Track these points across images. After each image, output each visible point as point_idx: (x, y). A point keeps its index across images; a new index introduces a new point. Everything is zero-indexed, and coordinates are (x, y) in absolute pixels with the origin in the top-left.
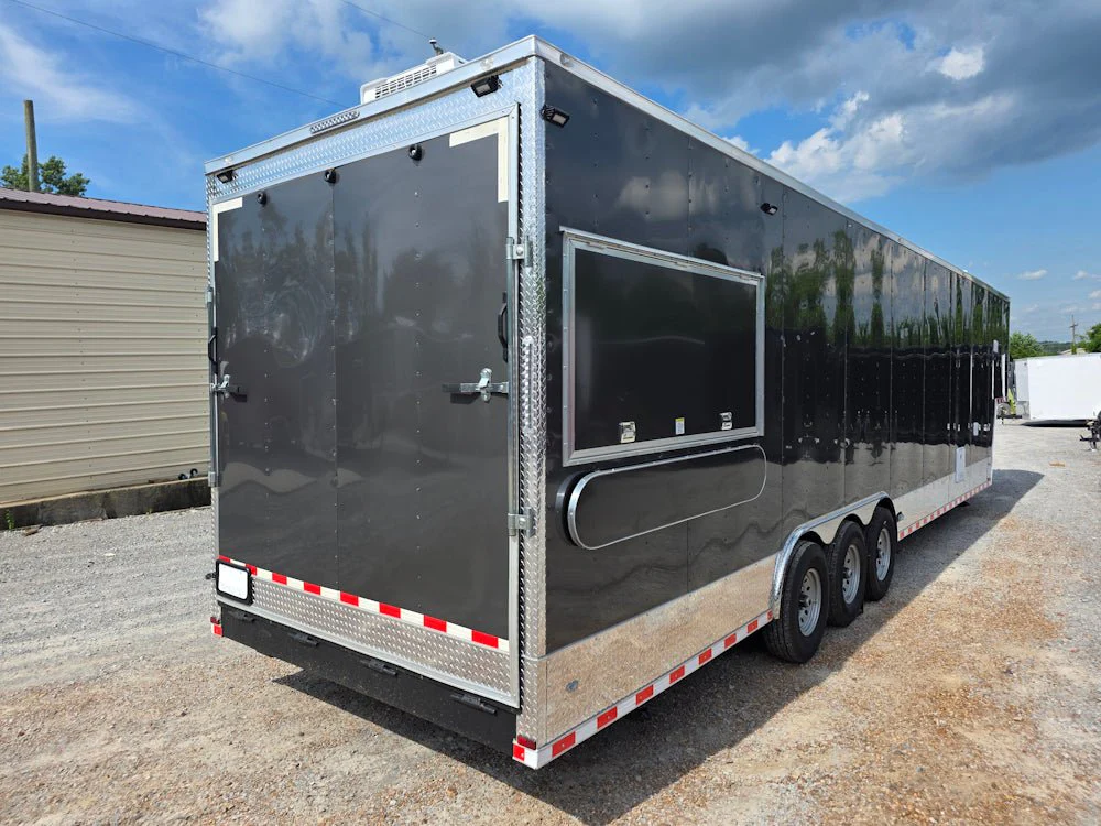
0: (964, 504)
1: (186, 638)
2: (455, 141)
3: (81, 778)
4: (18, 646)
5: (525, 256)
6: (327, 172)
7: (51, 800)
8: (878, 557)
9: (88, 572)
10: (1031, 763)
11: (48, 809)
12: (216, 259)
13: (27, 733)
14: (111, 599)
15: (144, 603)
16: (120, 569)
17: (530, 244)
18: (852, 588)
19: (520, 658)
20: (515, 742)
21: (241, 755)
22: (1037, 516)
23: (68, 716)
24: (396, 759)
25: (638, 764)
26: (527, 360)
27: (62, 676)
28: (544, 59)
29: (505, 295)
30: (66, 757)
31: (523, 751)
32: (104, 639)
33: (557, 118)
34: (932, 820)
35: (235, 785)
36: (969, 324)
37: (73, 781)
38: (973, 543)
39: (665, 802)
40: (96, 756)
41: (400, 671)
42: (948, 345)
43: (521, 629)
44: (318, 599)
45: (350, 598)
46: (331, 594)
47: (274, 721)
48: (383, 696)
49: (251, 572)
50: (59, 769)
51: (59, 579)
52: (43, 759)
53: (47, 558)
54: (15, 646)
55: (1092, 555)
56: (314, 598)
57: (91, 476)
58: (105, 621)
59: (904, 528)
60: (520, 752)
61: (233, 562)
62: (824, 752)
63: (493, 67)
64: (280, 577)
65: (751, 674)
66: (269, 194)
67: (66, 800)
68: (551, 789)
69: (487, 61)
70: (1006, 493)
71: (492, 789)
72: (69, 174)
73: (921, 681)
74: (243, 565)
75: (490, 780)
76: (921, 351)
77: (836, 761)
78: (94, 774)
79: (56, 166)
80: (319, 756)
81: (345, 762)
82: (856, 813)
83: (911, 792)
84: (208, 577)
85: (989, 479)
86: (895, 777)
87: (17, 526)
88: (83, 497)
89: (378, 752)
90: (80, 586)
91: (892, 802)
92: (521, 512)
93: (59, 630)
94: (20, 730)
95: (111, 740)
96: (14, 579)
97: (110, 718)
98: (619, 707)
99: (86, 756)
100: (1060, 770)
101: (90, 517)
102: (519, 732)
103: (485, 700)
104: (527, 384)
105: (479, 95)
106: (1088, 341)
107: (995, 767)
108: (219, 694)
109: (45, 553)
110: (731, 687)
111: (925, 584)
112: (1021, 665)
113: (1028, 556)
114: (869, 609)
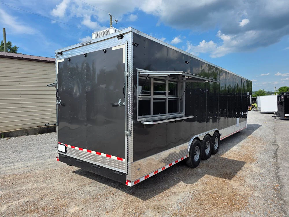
0: (239, 132)
1: (49, 163)
2: (113, 49)
3: (28, 192)
4: (9, 165)
5: (129, 75)
6: (84, 54)
7: (22, 196)
8: (215, 144)
9: (23, 148)
10: (242, 187)
11: (21, 198)
12: (58, 73)
13: (14, 183)
14: (30, 154)
15: (38, 155)
16: (31, 148)
17: (130, 72)
18: (208, 151)
19: (127, 163)
20: (126, 181)
21: (64, 187)
22: (257, 135)
23: (23, 180)
24: (100, 188)
25: (155, 188)
26: (129, 98)
27: (20, 171)
28: (133, 32)
29: (124, 83)
30: (24, 188)
31: (128, 183)
32: (29, 163)
33: (136, 45)
34: (218, 198)
35: (63, 193)
37: (26, 193)
38: (241, 141)
39: (160, 196)
40: (31, 188)
41: (101, 167)
43: (127, 156)
44: (82, 151)
45: (89, 151)
46: (85, 150)
47: (72, 180)
48: (97, 173)
49: (66, 146)
50: (23, 190)
51: (17, 150)
52: (18, 188)
53: (13, 145)
54: (8, 165)
55: (268, 144)
56: (81, 151)
57: (23, 125)
58: (29, 159)
59: (222, 138)
60: (127, 183)
61: (62, 144)
62: (197, 186)
63: (122, 33)
64: (73, 147)
65: (183, 170)
66: (71, 59)
67: (25, 196)
68: (135, 194)
69: (120, 32)
70: (251, 130)
71: (122, 194)
72: (13, 46)
73: (221, 171)
74: (64, 144)
75: (121, 192)
77: (199, 188)
78: (31, 191)
79: (10, 44)
80: (82, 187)
81: (88, 189)
82: (202, 197)
83: (214, 193)
84: (56, 147)
85: (246, 126)
86: (212, 191)
87: (4, 137)
88: (21, 130)
89: (96, 186)
90: (22, 151)
91: (210, 195)
92: (128, 131)
93: (18, 161)
94: (12, 183)
95: (34, 185)
96: (5, 150)
97: (33, 180)
98: (150, 174)
99: (28, 188)
100: (248, 189)
101: (23, 135)
102: (127, 179)
103: (120, 172)
104: (129, 103)
105: (119, 39)
106: (278, 92)
107: (234, 188)
108: (58, 175)
109: (12, 144)
110: (178, 173)
111: (227, 151)
112: (245, 168)
113: (253, 144)
114: (212, 156)
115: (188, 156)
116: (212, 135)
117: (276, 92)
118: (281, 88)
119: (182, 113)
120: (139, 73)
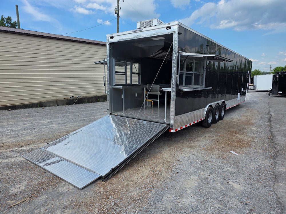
0: (239, 105)
8: (222, 112)
18: (217, 117)
22: (254, 108)
26: (174, 72)
28: (179, 25)
33: (180, 34)
36: (243, 67)
42: (238, 71)
57: (52, 97)
59: (227, 108)
69: (169, 24)
72: (14, 21)
76: (232, 73)
85: (245, 100)
87: (40, 107)
98: (183, 126)
105: (167, 29)
107: (240, 138)
112: (246, 128)
113: (251, 114)
114: (220, 121)
115: (205, 118)
116: (220, 105)
117: (271, 72)
118: (277, 68)
119: (202, 85)
120: (181, 54)
